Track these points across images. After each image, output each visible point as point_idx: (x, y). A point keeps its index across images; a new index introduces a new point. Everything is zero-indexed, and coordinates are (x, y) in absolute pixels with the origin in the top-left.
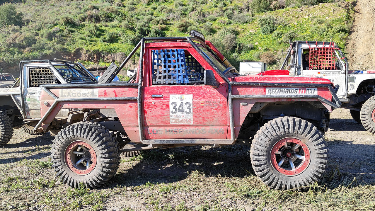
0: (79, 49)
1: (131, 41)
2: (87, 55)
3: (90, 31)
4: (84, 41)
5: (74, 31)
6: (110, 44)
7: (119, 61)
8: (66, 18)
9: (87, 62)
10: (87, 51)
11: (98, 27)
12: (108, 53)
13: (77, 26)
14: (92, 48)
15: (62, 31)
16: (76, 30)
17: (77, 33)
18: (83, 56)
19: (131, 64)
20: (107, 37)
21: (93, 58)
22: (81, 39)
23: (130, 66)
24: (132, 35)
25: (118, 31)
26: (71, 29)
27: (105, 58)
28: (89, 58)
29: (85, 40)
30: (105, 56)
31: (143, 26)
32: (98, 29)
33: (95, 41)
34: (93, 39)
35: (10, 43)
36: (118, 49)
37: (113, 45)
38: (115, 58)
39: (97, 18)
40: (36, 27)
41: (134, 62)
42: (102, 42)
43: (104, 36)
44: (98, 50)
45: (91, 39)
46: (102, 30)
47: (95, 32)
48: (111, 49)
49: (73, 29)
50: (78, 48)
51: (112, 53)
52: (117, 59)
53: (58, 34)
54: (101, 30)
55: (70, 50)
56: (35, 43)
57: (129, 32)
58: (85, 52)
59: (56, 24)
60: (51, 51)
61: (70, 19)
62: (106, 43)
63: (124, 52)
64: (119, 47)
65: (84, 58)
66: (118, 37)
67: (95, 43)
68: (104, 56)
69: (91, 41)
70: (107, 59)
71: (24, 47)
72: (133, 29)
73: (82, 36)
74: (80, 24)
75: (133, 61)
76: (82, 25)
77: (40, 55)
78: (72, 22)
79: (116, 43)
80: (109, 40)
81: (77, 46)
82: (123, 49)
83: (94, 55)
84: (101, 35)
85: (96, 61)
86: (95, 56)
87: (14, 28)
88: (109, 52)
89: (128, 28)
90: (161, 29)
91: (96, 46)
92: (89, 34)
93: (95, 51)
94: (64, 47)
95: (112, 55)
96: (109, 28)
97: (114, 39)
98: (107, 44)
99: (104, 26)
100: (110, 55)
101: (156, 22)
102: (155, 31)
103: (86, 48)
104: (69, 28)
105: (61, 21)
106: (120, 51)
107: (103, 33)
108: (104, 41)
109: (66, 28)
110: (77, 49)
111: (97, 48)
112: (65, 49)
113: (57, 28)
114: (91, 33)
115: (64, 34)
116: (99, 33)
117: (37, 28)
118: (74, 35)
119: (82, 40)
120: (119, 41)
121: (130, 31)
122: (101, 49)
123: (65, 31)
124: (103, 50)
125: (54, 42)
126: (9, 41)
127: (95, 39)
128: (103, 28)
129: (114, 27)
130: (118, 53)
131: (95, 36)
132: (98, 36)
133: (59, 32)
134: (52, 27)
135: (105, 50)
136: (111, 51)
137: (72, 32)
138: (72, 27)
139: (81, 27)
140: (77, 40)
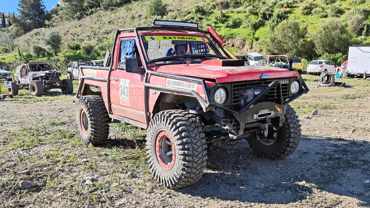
1: (252, 25)
3: (216, 18)
5: (203, 18)
6: (233, 29)
7: (238, 46)
8: (198, 7)
11: (224, 14)
13: (206, 13)
15: (193, 18)
16: (205, 17)
17: (205, 20)
19: (249, 48)
20: (230, 22)
22: (208, 25)
23: (247, 50)
24: (254, 19)
25: (242, 16)
26: (200, 16)
29: (211, 26)
30: (227, 41)
31: (266, 11)
32: (224, 15)
33: (220, 27)
34: (218, 25)
36: (239, 34)
37: (234, 31)
38: (235, 43)
39: (226, 4)
40: (173, 16)
41: (252, 46)
42: (226, 28)
43: (228, 22)
44: (221, 35)
45: (217, 25)
46: (228, 16)
47: (220, 19)
48: (233, 34)
49: (203, 17)
51: (232, 38)
52: (237, 44)
54: (227, 16)
57: (252, 16)
59: (189, 13)
61: (201, 8)
62: (228, 29)
63: (243, 37)
64: (240, 32)
66: (241, 22)
67: (219, 29)
69: (216, 27)
70: (228, 44)
72: (256, 14)
73: (208, 22)
74: (210, 11)
75: (250, 46)
76: (211, 12)
78: (203, 10)
79: (238, 28)
80: (232, 25)
82: (243, 34)
84: (225, 21)
87: (157, 18)
88: (230, 37)
89: (252, 13)
90: (284, 13)
91: (219, 32)
92: (216, 21)
95: (232, 40)
96: (234, 14)
97: (236, 25)
98: (230, 30)
99: (230, 12)
100: (230, 40)
101: (280, 6)
102: (277, 15)
104: (199, 15)
105: (194, 10)
106: (240, 36)
107: (228, 19)
108: (227, 27)
109: (196, 16)
113: (189, 17)
114: (217, 20)
115: (194, 21)
116: (225, 18)
117: (174, 17)
118: (202, 22)
120: (241, 27)
121: (254, 16)
122: (223, 35)
123: (196, 18)
124: (225, 36)
127: (220, 24)
128: (229, 15)
129: (239, 12)
130: (238, 38)
131: (220, 22)
132: (223, 23)
133: (190, 19)
134: (185, 15)
135: (227, 35)
136: (232, 36)
137: (201, 19)
138: (202, 15)
139: (210, 14)
140: (204, 26)
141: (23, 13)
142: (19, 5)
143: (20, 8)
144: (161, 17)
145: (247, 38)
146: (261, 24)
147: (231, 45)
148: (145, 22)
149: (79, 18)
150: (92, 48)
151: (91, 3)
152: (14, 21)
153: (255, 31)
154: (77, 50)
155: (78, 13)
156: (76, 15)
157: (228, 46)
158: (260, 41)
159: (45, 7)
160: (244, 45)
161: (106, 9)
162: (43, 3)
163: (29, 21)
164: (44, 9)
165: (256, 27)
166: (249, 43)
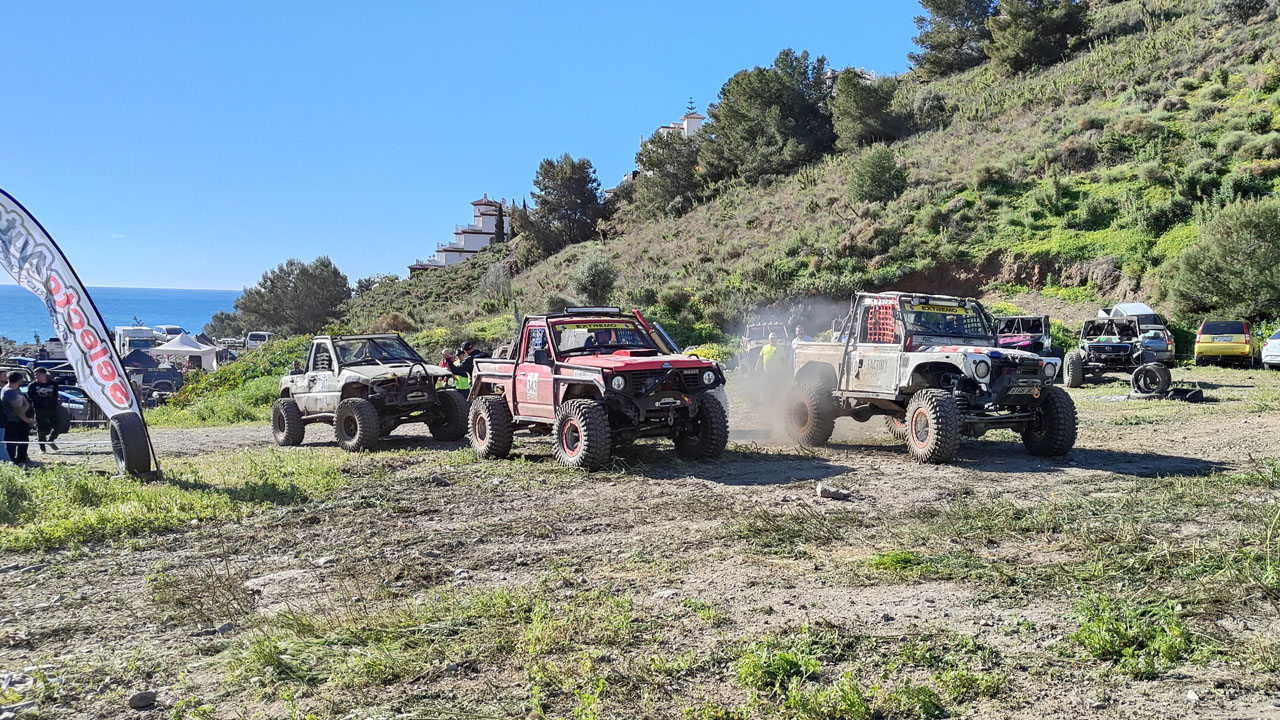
0: (1000, 252)
1: (1147, 219)
2: (1015, 267)
3: (1038, 201)
4: (1019, 228)
5: (1001, 204)
6: (1086, 233)
7: (1099, 282)
8: (988, 170)
9: (1012, 286)
10: (1018, 256)
11: (1067, 187)
12: (1073, 260)
13: (1013, 187)
14: (1031, 248)
15: (969, 204)
16: (1006, 200)
17: (1005, 208)
18: (1005, 270)
19: (1129, 289)
20: (1082, 212)
21: (1030, 276)
22: (1013, 223)
23: (1125, 295)
24: (1160, 200)
25: (1119, 191)
26: (993, 197)
27: (1064, 274)
28: (1018, 275)
29: (1022, 225)
30: (1064, 269)
31: (1201, 171)
32: (1064, 192)
33: (1049, 227)
34: (1045, 221)
35: (845, 247)
36: (1103, 247)
37: (1090, 237)
38: (1090, 274)
39: (1086, 156)
40: (914, 201)
41: (1138, 283)
42: (1065, 229)
43: (1076, 212)
44: (1048, 253)
45: (1039, 223)
46: (1079, 192)
47: (1052, 203)
48: (1082, 249)
49: (1000, 199)
50: (996, 248)
51: (1082, 258)
52: (1094, 277)
53: (957, 217)
54: (1074, 193)
55: (974, 257)
56: (897, 244)
57: (1157, 191)
58: (1012, 261)
59: (961, 190)
60: (928, 260)
61: (996, 173)
62: (1072, 232)
63: (1116, 255)
64: (1109, 240)
65: (1007, 276)
66: (1115, 210)
67: (1046, 232)
68: (1060, 269)
69: (1036, 228)
70: (1067, 278)
71: (871, 256)
72: (1166, 183)
73: (1015, 216)
74: (1024, 182)
75: (1134, 282)
76: (1027, 184)
77: (899, 272)
78: (1003, 177)
79: (1103, 229)
80: (1086, 221)
81: (996, 243)
82: (1116, 247)
83: (1033, 268)
84: (1068, 207)
85: (1037, 283)
86: (1036, 271)
87: (868, 209)
88: (1076, 257)
89: (1156, 179)
90: (1261, 175)
91: (1045, 241)
92: (1038, 208)
93: (1037, 254)
94: (962, 248)
95: (1082, 266)
96: (1099, 185)
97: (1099, 219)
98: (1077, 235)
99: (1088, 181)
100: (1077, 265)
101: (1251, 154)
102: (1235, 184)
103: (1016, 250)
104: (989, 195)
105: (975, 181)
106: (1105, 252)
107: (1076, 203)
108: (1070, 226)
109: (980, 197)
110: (994, 253)
111: (1044, 246)
112: (963, 254)
113: (958, 201)
114: (1042, 206)
115: (971, 213)
116: (1067, 201)
117: (915, 204)
118: (998, 214)
119: (1013, 227)
120: (1114, 224)
121: (1161, 189)
122: (1054, 251)
123: (979, 203)
124: (1059, 253)
125: (942, 237)
126: (844, 243)
127: (1051, 220)
128: (1082, 188)
129: (1116, 180)
130: (1100, 254)
131: (1050, 212)
132: (1059, 213)
133: (961, 209)
134: (952, 196)
135: (1066, 250)
136: (1081, 254)
137: (993, 205)
138: (998, 193)
139: (1024, 188)
140: (1001, 226)
141: (544, 202)
142: (536, 183)
143: (537, 191)
144: (882, 204)
145: (1125, 258)
146: (1182, 214)
147: (1078, 279)
148: (834, 223)
149: (680, 212)
150: (685, 298)
151: (719, 166)
152: (522, 226)
153: (1158, 236)
154: (648, 305)
155: (678, 199)
156: (671, 203)
157: (1069, 282)
158: (1164, 266)
159: (599, 185)
160: (1117, 279)
161: (752, 181)
162: (594, 172)
163: (556, 223)
164: (597, 189)
165: (1160, 223)
166: (1129, 274)
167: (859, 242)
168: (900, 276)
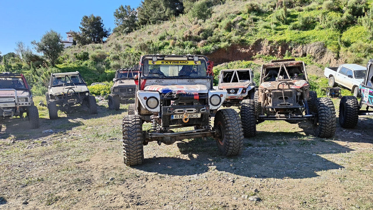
0: (261, 40)
1: (335, 24)
2: (269, 47)
3: (277, 18)
4: (268, 30)
5: (259, 19)
6: (303, 32)
7: (313, 55)
8: (252, 5)
9: (268, 56)
10: (270, 42)
11: (289, 12)
12: (298, 44)
13: (263, 13)
14: (277, 38)
15: (244, 19)
16: (261, 18)
17: (261, 21)
18: (264, 48)
19: (333, 58)
20: (299, 22)
21: (276, 52)
22: (266, 27)
23: (330, 61)
24: (336, 17)
25: (316, 14)
26: (255, 17)
27: (293, 51)
28: (271, 51)
29: (270, 28)
30: (294, 48)
31: (356, 4)
32: (288, 15)
33: (283, 29)
34: (280, 27)
35: (187, 36)
36: (314, 38)
37: (305, 33)
38: (308, 51)
39: (289, 4)
40: (218, 18)
41: (338, 55)
42: (292, 30)
43: (296, 23)
44: (285, 41)
45: (278, 27)
46: (294, 15)
47: (284, 18)
48: (303, 39)
49: (258, 17)
50: (259, 38)
51: (304, 44)
52: (310, 52)
53: (239, 24)
54: (292, 15)
55: (249, 42)
56: (212, 35)
57: (333, 14)
58: (267, 44)
59: (239, 14)
60: (227, 43)
61: (255, 6)
62: (297, 31)
63: (322, 41)
64: (316, 34)
65: (265, 52)
66: (315, 22)
67: (282, 31)
68: (291, 49)
69: (277, 30)
70: (296, 53)
71: (199, 40)
72: (339, 10)
73: (267, 24)
75: (336, 54)
76: (269, 12)
77: (213, 48)
78: (258, 8)
79: (311, 30)
80: (302, 27)
81: (258, 37)
82: (322, 37)
83: (278, 48)
84: (291, 21)
85: (280, 55)
86: (280, 49)
87: (197, 22)
88: (300, 42)
89: (331, 9)
91: (282, 35)
92: (276, 21)
93: (280, 41)
94: (243, 38)
95: (303, 47)
96: (303, 12)
97: (308, 25)
98: (299, 32)
99: (297, 11)
100: (300, 47)
103: (270, 39)
104: (253, 16)
105: (246, 10)
106: (316, 40)
107: (294, 19)
108: (294, 29)
109: (249, 16)
110: (258, 40)
111: (283, 38)
112: (243, 41)
113: (239, 18)
114: (279, 20)
115: (246, 23)
116: (289, 19)
117: (219, 20)
118: (257, 24)
119: (266, 29)
120: (317, 28)
121: (335, 13)
122: (288, 40)
123: (248, 19)
124: (291, 41)
125: (233, 33)
126: (186, 34)
127: (283, 26)
128: (296, 14)
129: (312, 9)
130: (312, 43)
131: (283, 22)
132: (287, 23)
133: (240, 21)
134: (234, 17)
135: (294, 39)
136: (302, 41)
137: (255, 20)
138: (257, 15)
139: (268, 13)
140: (259, 29)
141: (84, 30)
142: (81, 23)
143: (81, 26)
144: (203, 20)
145: (328, 42)
146: (350, 23)
147: (302, 53)
148: (182, 27)
149: (128, 32)
151: (144, 20)
152: (76, 38)
153: (342, 32)
155: (128, 28)
156: (125, 29)
157: (297, 55)
158: (353, 46)
159: (103, 25)
160: (323, 53)
161: (154, 23)
162: (102, 21)
163: (88, 38)
164: (103, 27)
165: (342, 27)
166: (332, 50)
167: (193, 34)
168: (213, 50)
